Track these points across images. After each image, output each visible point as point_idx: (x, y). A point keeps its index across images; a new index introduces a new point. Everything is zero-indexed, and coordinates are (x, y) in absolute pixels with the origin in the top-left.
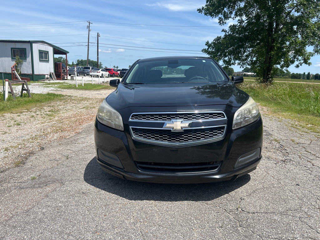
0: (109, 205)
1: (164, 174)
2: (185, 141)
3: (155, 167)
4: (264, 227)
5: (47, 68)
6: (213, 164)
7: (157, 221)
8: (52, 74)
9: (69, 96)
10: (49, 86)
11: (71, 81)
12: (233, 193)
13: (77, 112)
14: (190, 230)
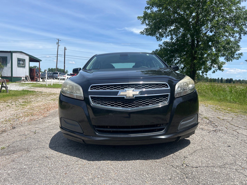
0: (69, 165)
1: (119, 136)
2: (136, 106)
3: (110, 130)
4: (208, 178)
5: (24, 72)
6: (160, 126)
7: (113, 177)
8: (28, 77)
9: (40, 92)
10: (24, 85)
11: (43, 82)
12: (177, 153)
13: (46, 102)
14: (143, 182)
